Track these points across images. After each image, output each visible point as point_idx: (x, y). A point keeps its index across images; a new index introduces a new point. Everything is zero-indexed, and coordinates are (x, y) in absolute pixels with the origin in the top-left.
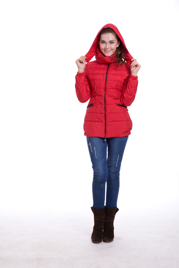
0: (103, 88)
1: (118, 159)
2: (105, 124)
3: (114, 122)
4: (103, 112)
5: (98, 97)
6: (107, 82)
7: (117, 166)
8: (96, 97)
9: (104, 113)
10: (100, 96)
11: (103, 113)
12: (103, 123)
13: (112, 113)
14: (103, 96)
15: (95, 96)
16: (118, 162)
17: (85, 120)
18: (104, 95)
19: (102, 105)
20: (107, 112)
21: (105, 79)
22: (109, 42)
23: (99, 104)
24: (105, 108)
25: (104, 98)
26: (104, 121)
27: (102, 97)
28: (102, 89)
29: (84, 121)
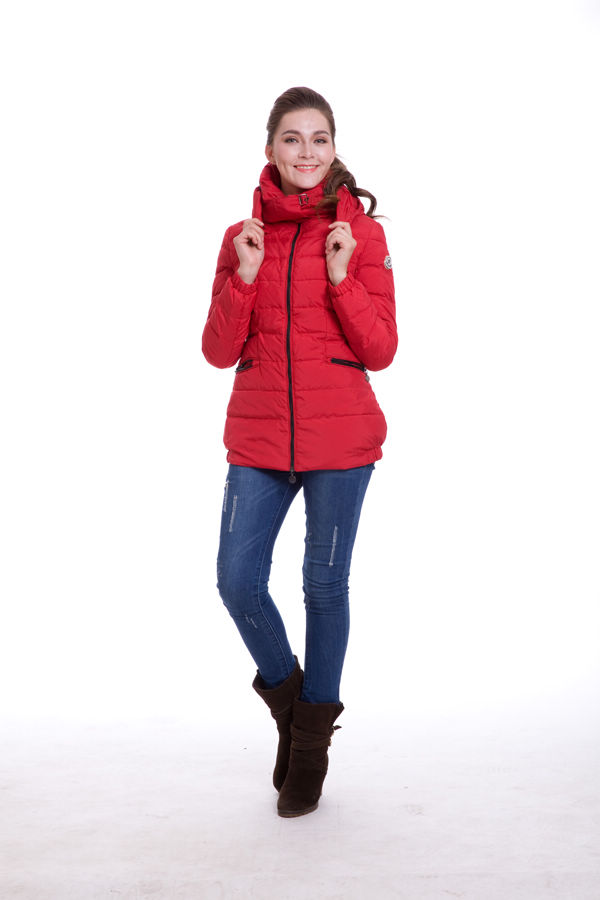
0: (281, 307)
1: (334, 541)
2: (292, 424)
3: (319, 418)
4: (284, 384)
5: (267, 335)
6: (294, 286)
7: (331, 564)
8: (261, 335)
9: (286, 388)
10: (273, 332)
11: (283, 391)
12: (284, 421)
13: (313, 389)
14: (281, 334)
15: (257, 334)
16: (335, 552)
17: (230, 414)
18: (284, 331)
19: (280, 363)
20: (297, 387)
21: (284, 276)
22: (311, 139)
23: (268, 358)
24: (289, 372)
25: (284, 338)
26: (287, 415)
27: (278, 336)
28: (277, 310)
29: (224, 417)
